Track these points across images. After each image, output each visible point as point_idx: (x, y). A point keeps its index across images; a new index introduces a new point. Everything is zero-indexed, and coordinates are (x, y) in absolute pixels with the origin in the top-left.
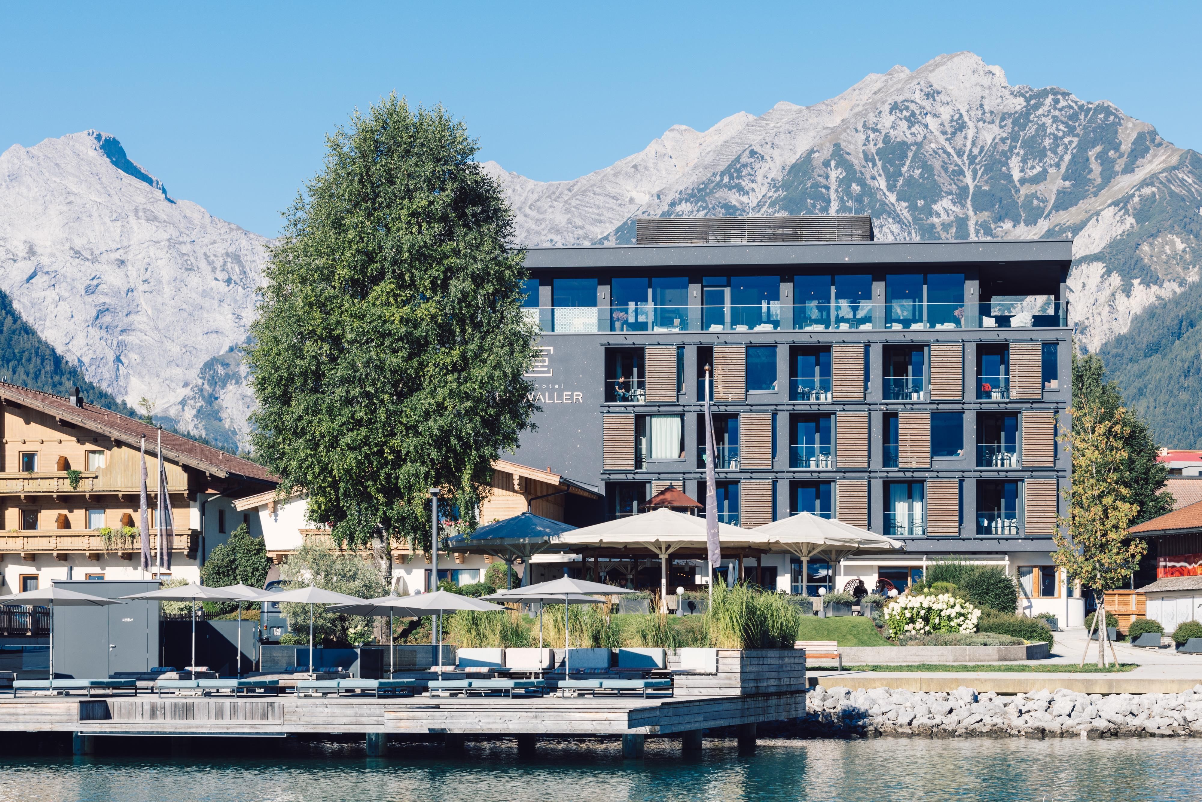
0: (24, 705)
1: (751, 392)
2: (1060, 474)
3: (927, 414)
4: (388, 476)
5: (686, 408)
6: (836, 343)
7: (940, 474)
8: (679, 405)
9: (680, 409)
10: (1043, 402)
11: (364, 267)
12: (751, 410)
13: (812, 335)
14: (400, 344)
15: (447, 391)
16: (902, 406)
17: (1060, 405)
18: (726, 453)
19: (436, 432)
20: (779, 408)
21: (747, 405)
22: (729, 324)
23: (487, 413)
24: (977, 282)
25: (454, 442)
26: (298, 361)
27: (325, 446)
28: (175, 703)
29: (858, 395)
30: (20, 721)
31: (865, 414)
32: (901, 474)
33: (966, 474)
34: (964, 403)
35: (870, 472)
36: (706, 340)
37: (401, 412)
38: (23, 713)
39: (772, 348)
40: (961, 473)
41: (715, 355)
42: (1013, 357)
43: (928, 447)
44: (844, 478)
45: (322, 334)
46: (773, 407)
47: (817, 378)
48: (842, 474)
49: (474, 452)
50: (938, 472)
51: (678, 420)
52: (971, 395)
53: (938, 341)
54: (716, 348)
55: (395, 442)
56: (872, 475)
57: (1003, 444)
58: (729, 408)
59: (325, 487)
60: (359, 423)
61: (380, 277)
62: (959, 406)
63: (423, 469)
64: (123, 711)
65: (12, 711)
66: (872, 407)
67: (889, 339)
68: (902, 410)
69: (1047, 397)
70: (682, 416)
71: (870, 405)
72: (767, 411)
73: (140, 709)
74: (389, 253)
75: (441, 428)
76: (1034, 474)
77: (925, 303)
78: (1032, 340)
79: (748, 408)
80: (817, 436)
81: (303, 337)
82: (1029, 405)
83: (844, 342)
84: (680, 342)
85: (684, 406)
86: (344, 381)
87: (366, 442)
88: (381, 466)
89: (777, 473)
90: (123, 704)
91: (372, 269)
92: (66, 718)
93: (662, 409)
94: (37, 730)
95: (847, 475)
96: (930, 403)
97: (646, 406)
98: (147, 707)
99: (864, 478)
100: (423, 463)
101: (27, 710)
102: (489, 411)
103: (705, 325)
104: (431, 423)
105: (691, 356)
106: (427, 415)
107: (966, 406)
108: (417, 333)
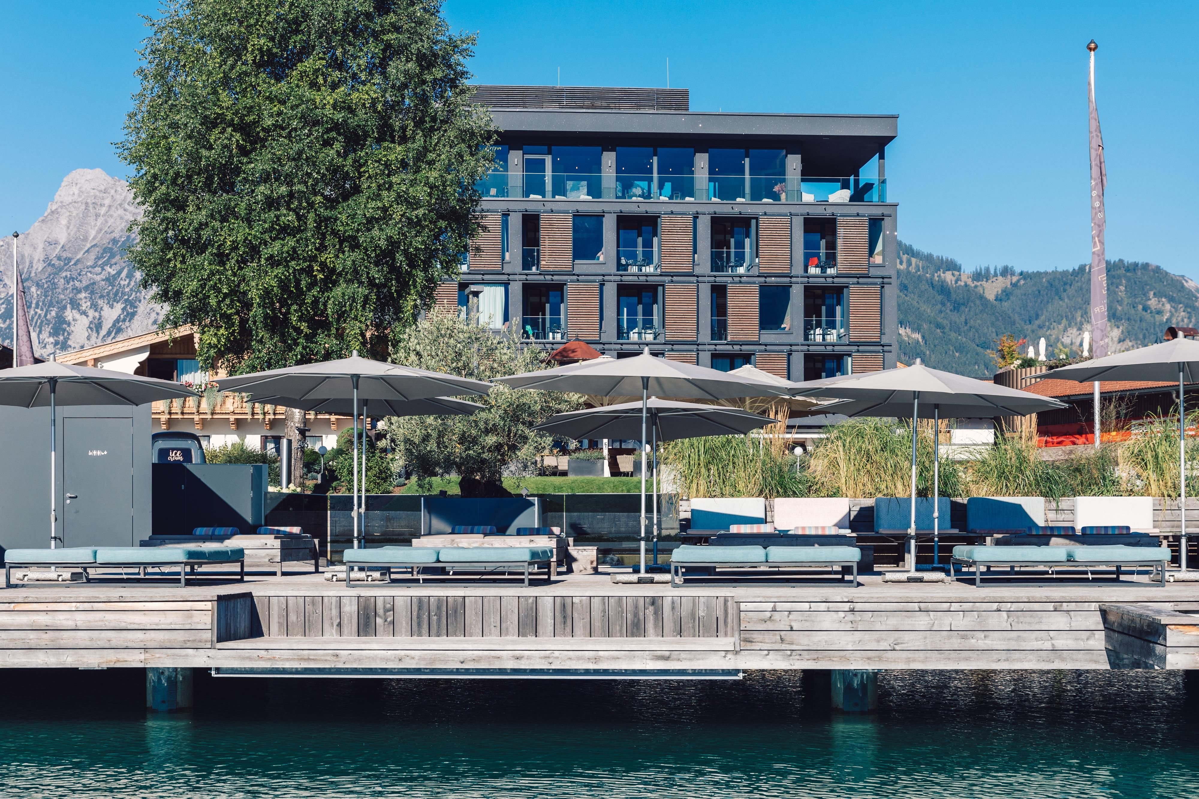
0: (73, 606)
1: (577, 262)
2: (886, 348)
3: (756, 287)
4: (316, 302)
5: (511, 277)
6: (665, 214)
7: (768, 348)
8: (503, 274)
9: (505, 277)
10: (869, 277)
11: (284, 38)
12: (578, 280)
13: (640, 205)
14: (333, 134)
15: (393, 195)
16: (731, 279)
17: (886, 280)
18: (548, 324)
19: (383, 243)
20: (606, 278)
21: (574, 275)
22: (550, 193)
23: (436, 226)
24: (799, 157)
25: (400, 257)
26: (204, 152)
27: (237, 261)
28: (420, 599)
29: (686, 268)
30: (63, 643)
31: (693, 286)
32: (729, 347)
33: (794, 348)
34: (791, 277)
35: (698, 345)
36: (531, 208)
37: (336, 219)
38: (71, 624)
39: (599, 217)
40: (789, 347)
41: (542, 223)
42: (841, 232)
43: (757, 321)
44: (672, 350)
45: (233, 120)
46: (601, 278)
47: (640, 249)
48: (670, 347)
49: (421, 274)
50: (766, 345)
51: (502, 289)
52: (798, 269)
53: (765, 214)
54: (543, 216)
55: (328, 257)
56: (700, 347)
57: (824, 319)
58: (555, 277)
59: (231, 315)
60: (285, 231)
61: (306, 51)
62: (788, 279)
63: (363, 291)
64: (293, 618)
65: (42, 619)
66: (700, 279)
67: (717, 211)
68: (731, 283)
69: (873, 272)
70: (506, 285)
71: (698, 277)
72: (595, 281)
73: (335, 612)
74: (316, 21)
75: (389, 239)
76: (861, 348)
77: (747, 176)
78: (858, 215)
79: (575, 277)
80: (640, 308)
81: (210, 123)
82: (855, 280)
83: (672, 213)
84: (505, 208)
85: (509, 275)
86: (265, 178)
87: (294, 254)
88: (310, 286)
89: (604, 344)
90: (291, 601)
91: (296, 41)
92: (180, 636)
93: (486, 277)
94: (105, 666)
95: (675, 347)
96: (758, 276)
97: (469, 274)
98: (350, 608)
99: (693, 351)
100: (361, 283)
101: (81, 619)
102: (439, 224)
103: (526, 193)
104: (375, 232)
105: (515, 223)
106: (370, 222)
107: (794, 280)
108: (353, 122)
